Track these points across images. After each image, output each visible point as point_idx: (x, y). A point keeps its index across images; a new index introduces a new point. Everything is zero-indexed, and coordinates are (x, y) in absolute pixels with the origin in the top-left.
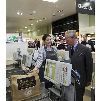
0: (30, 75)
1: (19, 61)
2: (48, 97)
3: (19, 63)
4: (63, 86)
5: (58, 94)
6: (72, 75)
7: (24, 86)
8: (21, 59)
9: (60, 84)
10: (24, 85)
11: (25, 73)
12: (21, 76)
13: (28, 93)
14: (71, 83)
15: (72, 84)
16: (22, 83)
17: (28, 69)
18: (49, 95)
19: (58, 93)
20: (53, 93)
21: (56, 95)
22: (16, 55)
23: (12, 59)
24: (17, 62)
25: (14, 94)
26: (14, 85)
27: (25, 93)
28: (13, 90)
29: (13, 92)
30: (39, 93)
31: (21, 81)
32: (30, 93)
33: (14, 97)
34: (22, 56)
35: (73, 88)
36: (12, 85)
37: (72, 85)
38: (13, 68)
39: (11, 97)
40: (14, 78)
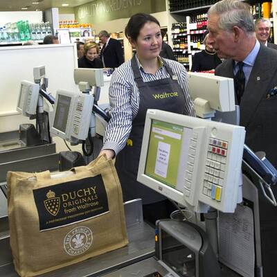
0: (84, 172)
1: (41, 117)
2: (156, 255)
3: (44, 126)
4: (214, 211)
5: (194, 244)
6: (245, 170)
7: (61, 214)
8: (51, 109)
9: (201, 204)
10: (62, 209)
11: (63, 163)
12: (49, 177)
13: (78, 241)
14: (241, 201)
15: (247, 203)
16: (52, 202)
17: (79, 148)
18: (157, 248)
19: (193, 238)
20: (172, 239)
21: (183, 247)
22: (29, 93)
23: (15, 111)
24: (34, 122)
25: (21, 246)
26: (23, 212)
27: (67, 241)
28: (19, 230)
29: (20, 238)
30: (119, 241)
31: (51, 195)
32: (84, 241)
33: (22, 260)
34: (54, 96)
35: (250, 219)
36: (13, 213)
37: (248, 209)
38: (20, 144)
39: (11, 259)
40: (24, 184)
